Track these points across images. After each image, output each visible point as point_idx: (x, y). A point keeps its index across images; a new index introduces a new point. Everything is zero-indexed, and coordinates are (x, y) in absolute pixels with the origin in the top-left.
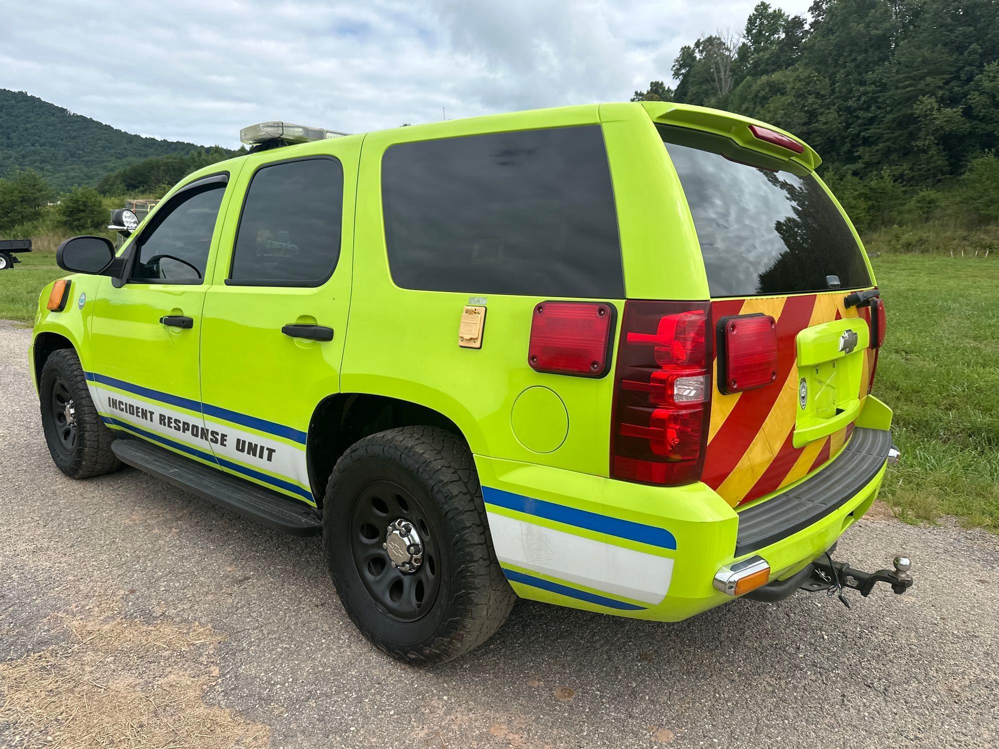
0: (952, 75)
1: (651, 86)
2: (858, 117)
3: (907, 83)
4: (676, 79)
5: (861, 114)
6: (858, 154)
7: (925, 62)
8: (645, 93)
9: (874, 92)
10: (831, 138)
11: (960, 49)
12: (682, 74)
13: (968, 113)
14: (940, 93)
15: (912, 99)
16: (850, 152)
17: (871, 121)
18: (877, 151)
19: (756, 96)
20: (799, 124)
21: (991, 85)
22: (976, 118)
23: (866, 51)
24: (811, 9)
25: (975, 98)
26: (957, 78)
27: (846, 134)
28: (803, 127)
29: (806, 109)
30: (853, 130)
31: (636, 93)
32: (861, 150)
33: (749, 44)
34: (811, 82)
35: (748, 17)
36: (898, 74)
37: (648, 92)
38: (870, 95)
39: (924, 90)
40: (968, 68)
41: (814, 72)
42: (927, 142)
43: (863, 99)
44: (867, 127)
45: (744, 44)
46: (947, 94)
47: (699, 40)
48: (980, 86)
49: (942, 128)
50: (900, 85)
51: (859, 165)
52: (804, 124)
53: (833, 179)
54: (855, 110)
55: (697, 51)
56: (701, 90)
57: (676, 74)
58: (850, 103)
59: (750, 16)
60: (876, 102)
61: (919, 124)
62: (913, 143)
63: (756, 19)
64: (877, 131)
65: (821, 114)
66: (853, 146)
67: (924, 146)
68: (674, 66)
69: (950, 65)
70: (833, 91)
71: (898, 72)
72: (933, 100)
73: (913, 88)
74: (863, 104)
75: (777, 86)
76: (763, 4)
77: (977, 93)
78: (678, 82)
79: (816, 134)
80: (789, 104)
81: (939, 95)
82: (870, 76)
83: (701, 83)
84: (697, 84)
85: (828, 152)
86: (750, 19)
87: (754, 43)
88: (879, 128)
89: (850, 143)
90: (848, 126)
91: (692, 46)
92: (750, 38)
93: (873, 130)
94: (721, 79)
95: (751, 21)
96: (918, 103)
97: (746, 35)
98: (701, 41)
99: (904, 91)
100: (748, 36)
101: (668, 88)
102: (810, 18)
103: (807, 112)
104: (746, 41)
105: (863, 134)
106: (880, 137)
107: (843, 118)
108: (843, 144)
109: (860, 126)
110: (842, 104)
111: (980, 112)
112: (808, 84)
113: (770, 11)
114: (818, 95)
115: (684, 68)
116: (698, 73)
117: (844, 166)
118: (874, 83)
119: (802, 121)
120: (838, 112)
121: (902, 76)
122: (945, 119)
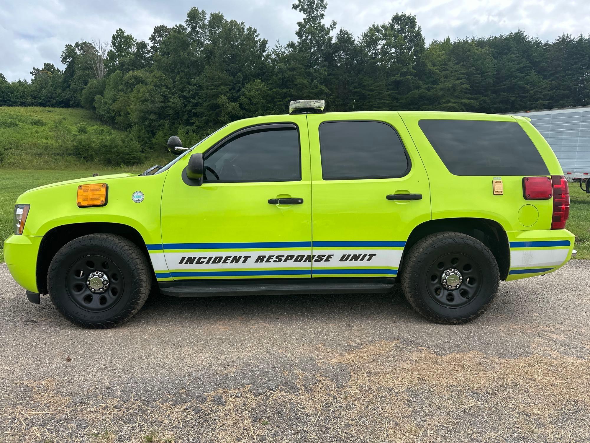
0: (232, 87)
1: (44, 66)
2: (189, 102)
3: (213, 87)
4: (64, 64)
5: (191, 100)
6: (192, 121)
7: (219, 78)
8: (41, 70)
9: (197, 90)
10: (177, 111)
11: (233, 74)
12: (68, 61)
13: (241, 105)
14: (228, 95)
15: (216, 96)
16: (187, 120)
17: (197, 105)
18: (202, 121)
19: (127, 82)
20: (159, 101)
21: (249, 94)
22: (244, 109)
23: (189, 67)
24: (150, 39)
25: (243, 100)
26: (234, 89)
27: (184, 110)
28: (161, 104)
29: (161, 93)
30: (188, 108)
31: (34, 69)
32: (193, 120)
33: (115, 51)
34: (162, 79)
35: (112, 36)
36: (206, 82)
37: (43, 69)
38: (194, 91)
39: (221, 92)
40: (238, 84)
41: (163, 74)
42: (226, 119)
43: (191, 92)
44: (195, 108)
45: (111, 51)
46: (231, 95)
47: (77, 43)
48: (244, 94)
49: (231, 112)
50: (209, 88)
51: (194, 127)
52: (162, 102)
53: (183, 134)
54: (188, 98)
55: (77, 49)
56: (84, 74)
57: (64, 61)
58: (185, 94)
59: (113, 35)
60: (198, 95)
61: (220, 109)
62: (219, 118)
63: (117, 37)
64: (200, 110)
65: (171, 97)
66: (189, 117)
67: (224, 120)
68: (62, 56)
69: (229, 82)
70: (174, 87)
71: (206, 81)
72: (225, 98)
73: (216, 91)
74: (191, 95)
75: (138, 79)
76: (120, 30)
77: (243, 97)
78: (66, 66)
79: (168, 108)
80: (151, 90)
81: (228, 96)
82: (193, 81)
83: (84, 69)
84: (81, 70)
85: (176, 119)
86: (113, 37)
87: (117, 51)
88: (201, 109)
89: (187, 115)
90: (185, 106)
91: (73, 45)
92: (115, 48)
93: (198, 110)
94: (98, 69)
95: (114, 38)
96: (219, 98)
97: (112, 46)
98: (79, 43)
99: (211, 91)
100: (114, 47)
101: (58, 69)
102: (150, 44)
103: (162, 95)
104: (112, 49)
105: (193, 111)
106: (203, 113)
107: (182, 101)
108: (183, 115)
109: (191, 106)
110: (180, 94)
111: (246, 106)
112: (160, 80)
113: (125, 35)
114: (167, 87)
115: (69, 58)
116: (81, 63)
117: (186, 126)
118: (195, 85)
119: (161, 100)
120: (179, 98)
121: (209, 84)
122: (232, 108)
